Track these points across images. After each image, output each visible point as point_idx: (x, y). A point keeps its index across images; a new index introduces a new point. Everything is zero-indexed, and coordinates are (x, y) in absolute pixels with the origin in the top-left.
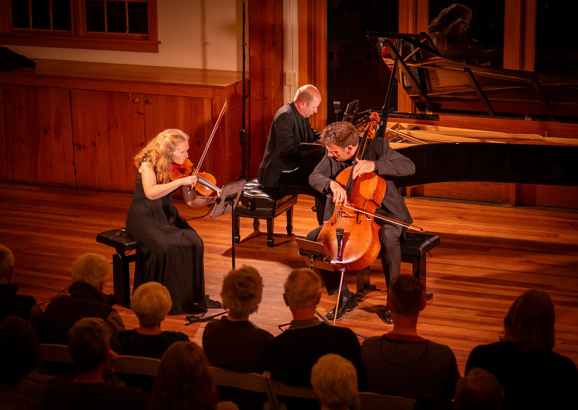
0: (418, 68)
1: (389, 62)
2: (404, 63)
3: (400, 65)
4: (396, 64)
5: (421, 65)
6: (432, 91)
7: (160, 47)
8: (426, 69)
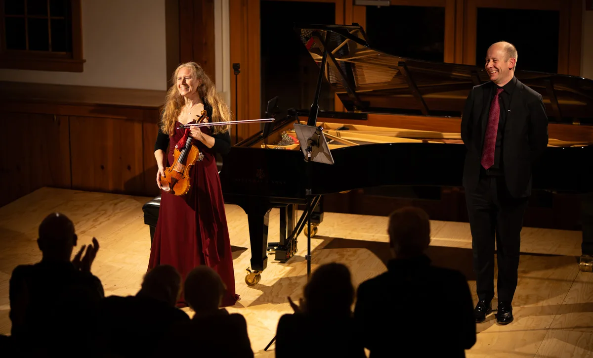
0: (346, 63)
3: (329, 60)
4: (324, 60)
5: (348, 60)
6: (359, 88)
7: (85, 65)
8: (354, 64)
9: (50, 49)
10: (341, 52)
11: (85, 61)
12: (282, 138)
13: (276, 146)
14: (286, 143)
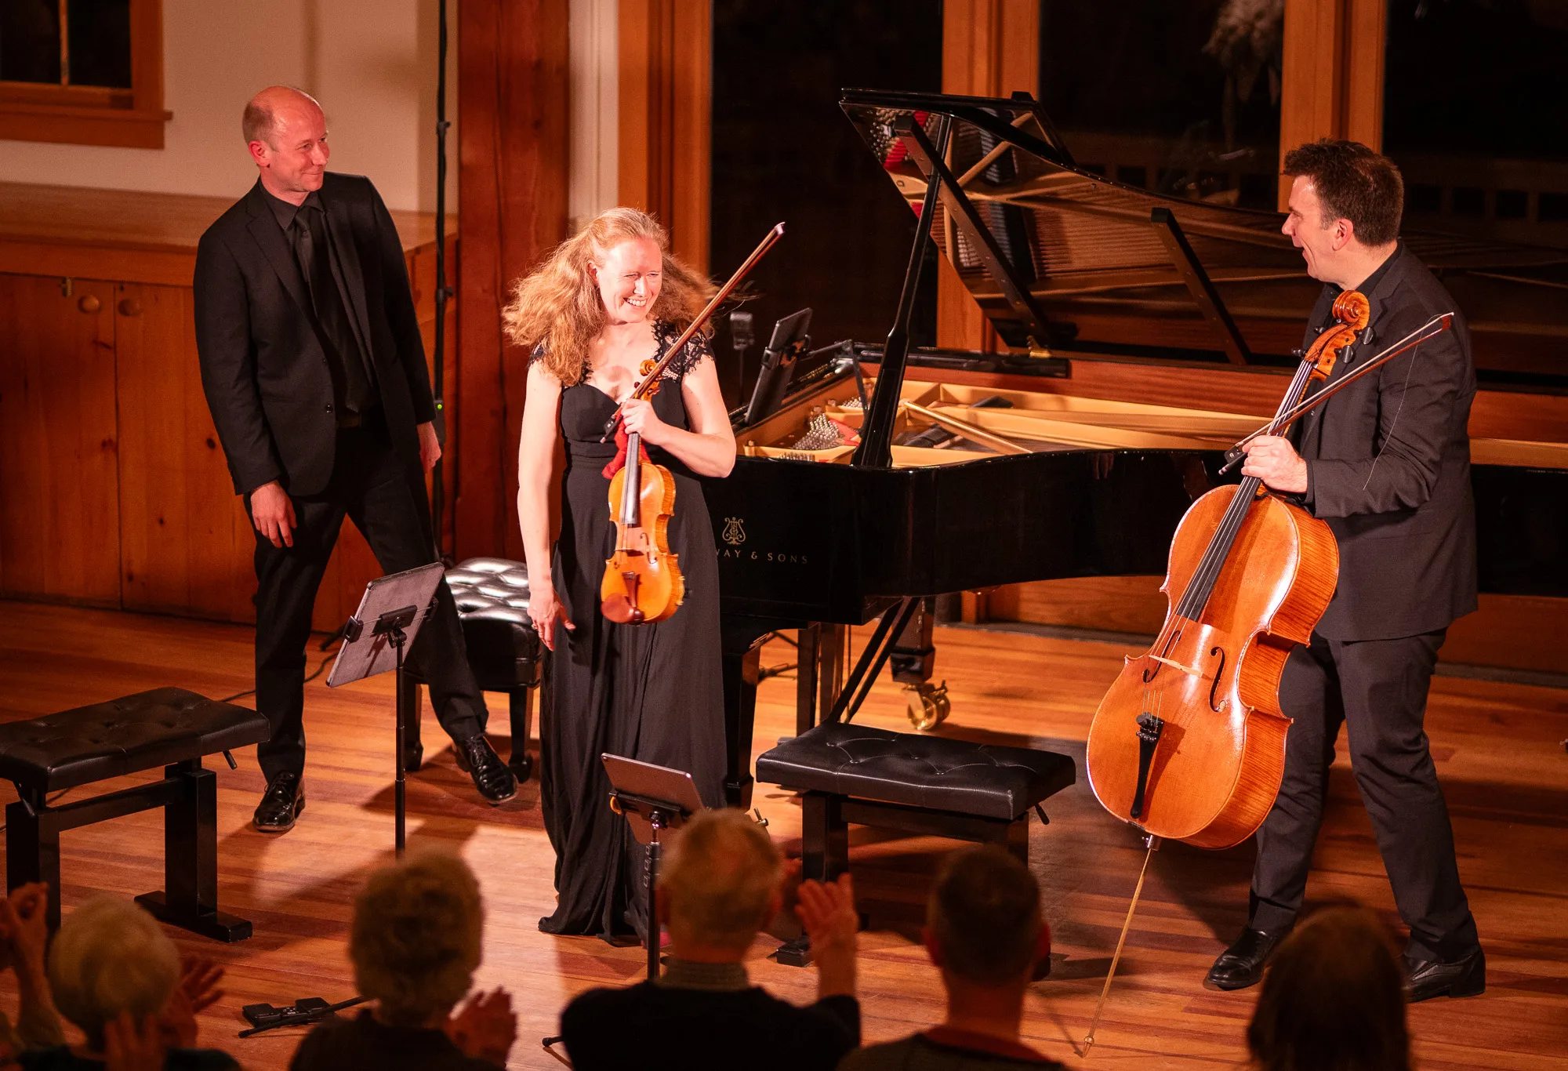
0: (1005, 207)
1: (912, 187)
2: (958, 193)
3: (946, 196)
4: (932, 196)
5: (1013, 199)
6: (1047, 281)
7: (169, 130)
8: (1030, 211)
9: (65, 79)
10: (993, 175)
11: (169, 116)
12: (809, 428)
13: (788, 451)
14: (819, 443)
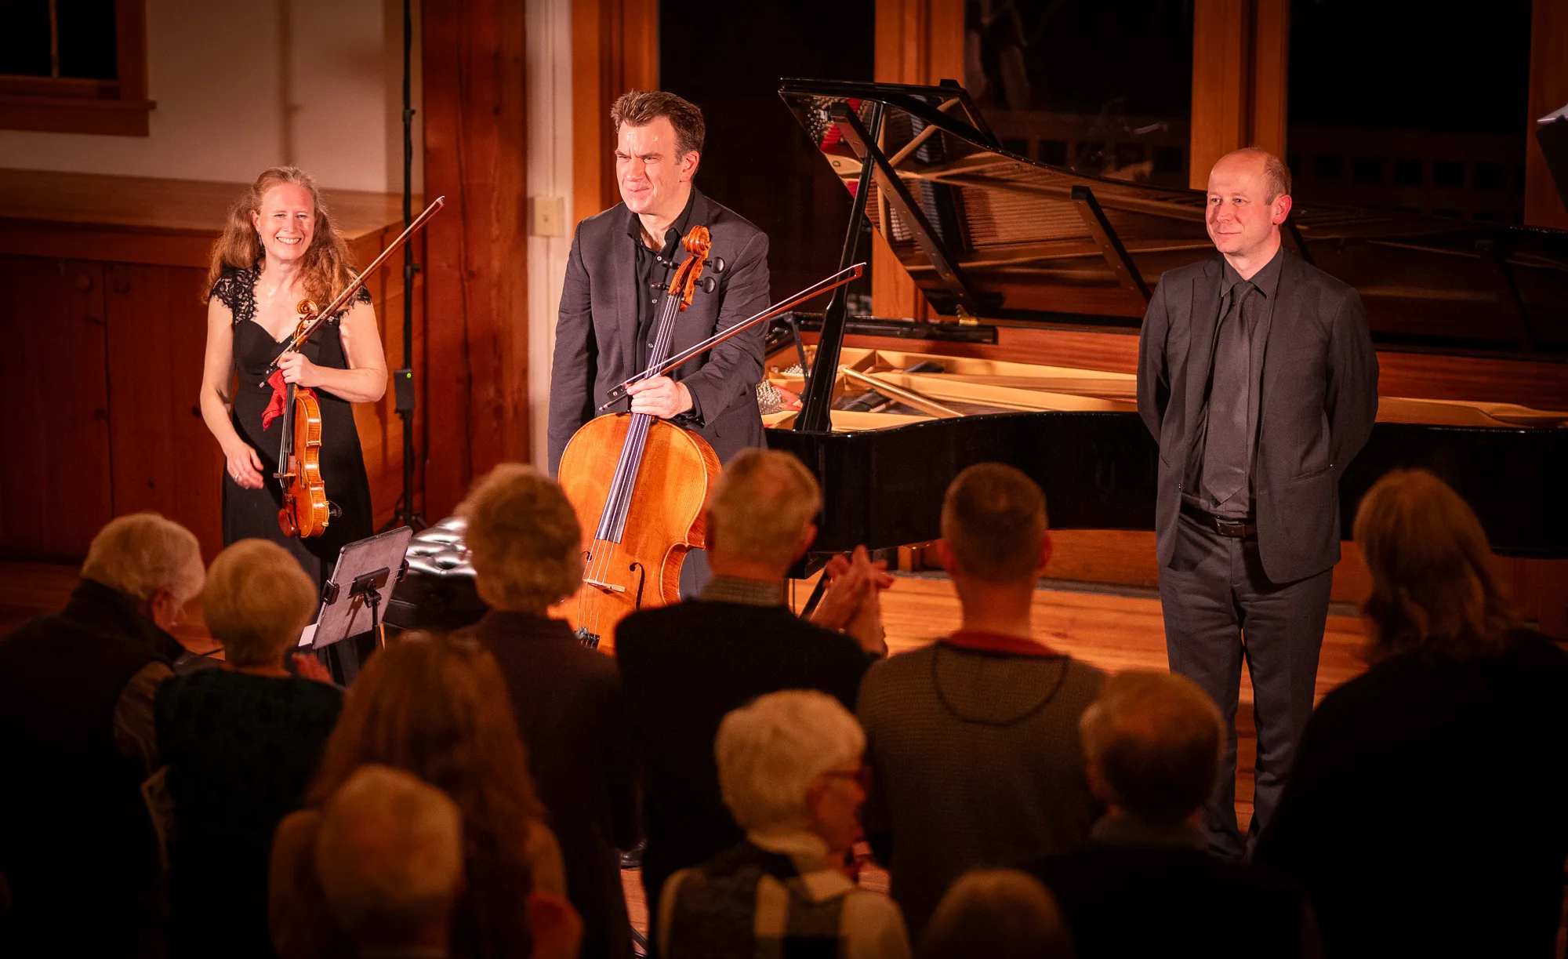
0: (934, 185)
1: (846, 167)
2: (889, 172)
4: (866, 175)
5: (944, 177)
6: (974, 254)
7: (153, 119)
8: (958, 189)
9: (55, 72)
10: (922, 156)
11: (153, 105)
